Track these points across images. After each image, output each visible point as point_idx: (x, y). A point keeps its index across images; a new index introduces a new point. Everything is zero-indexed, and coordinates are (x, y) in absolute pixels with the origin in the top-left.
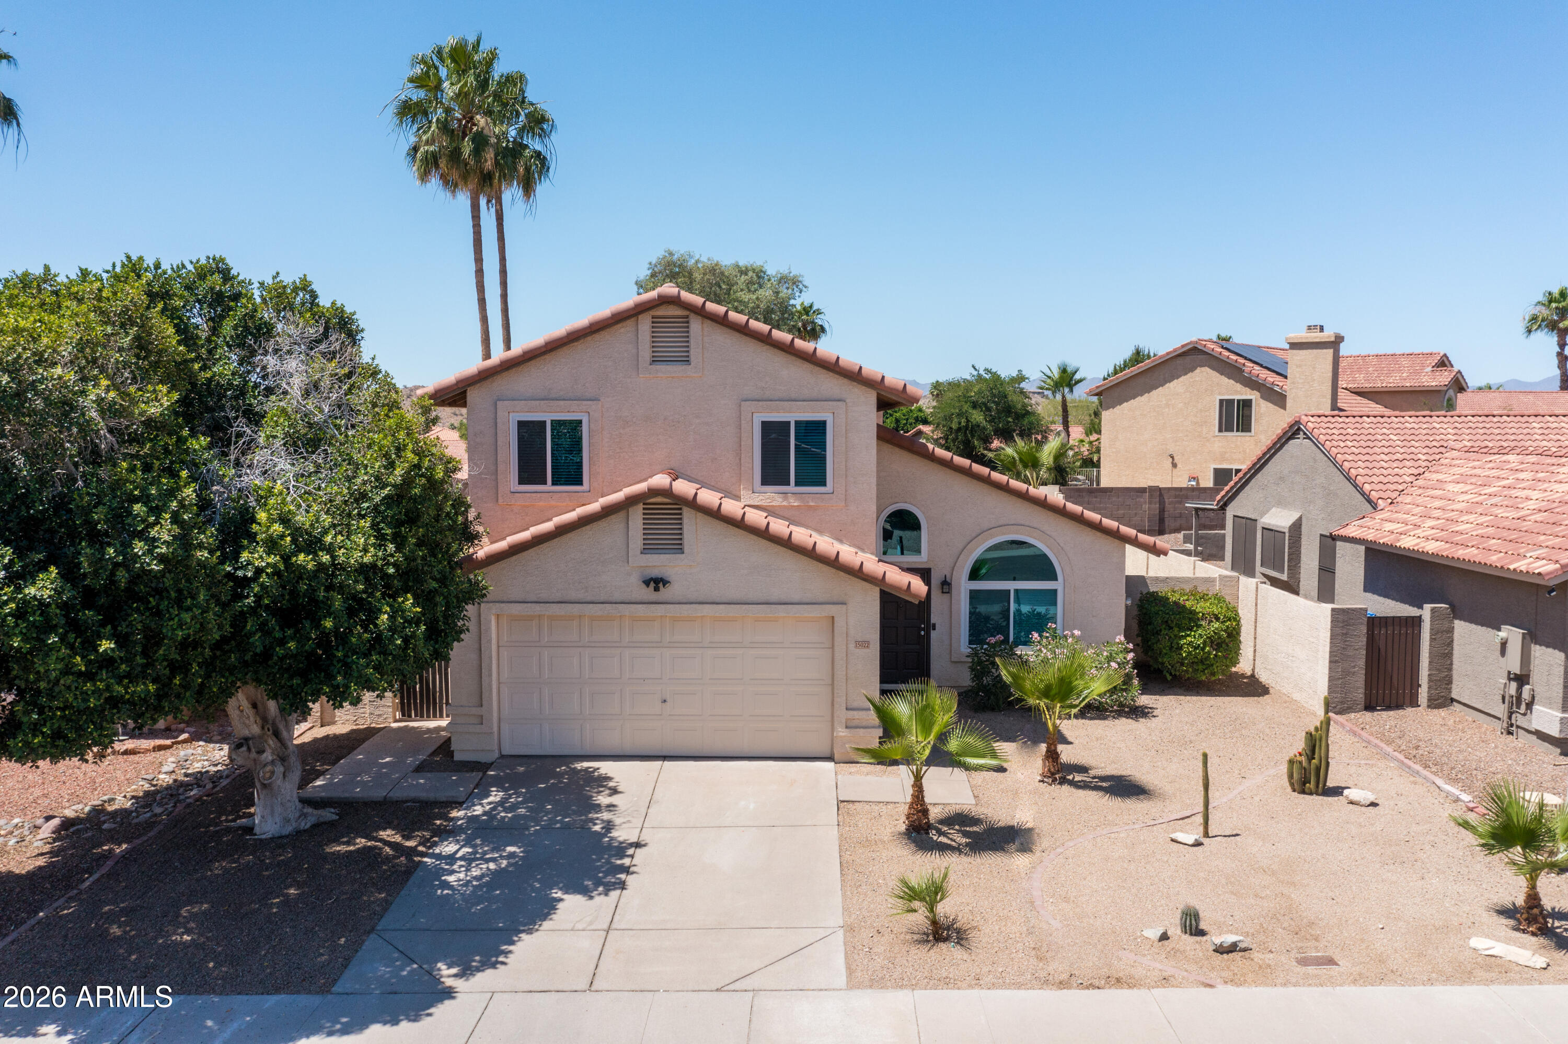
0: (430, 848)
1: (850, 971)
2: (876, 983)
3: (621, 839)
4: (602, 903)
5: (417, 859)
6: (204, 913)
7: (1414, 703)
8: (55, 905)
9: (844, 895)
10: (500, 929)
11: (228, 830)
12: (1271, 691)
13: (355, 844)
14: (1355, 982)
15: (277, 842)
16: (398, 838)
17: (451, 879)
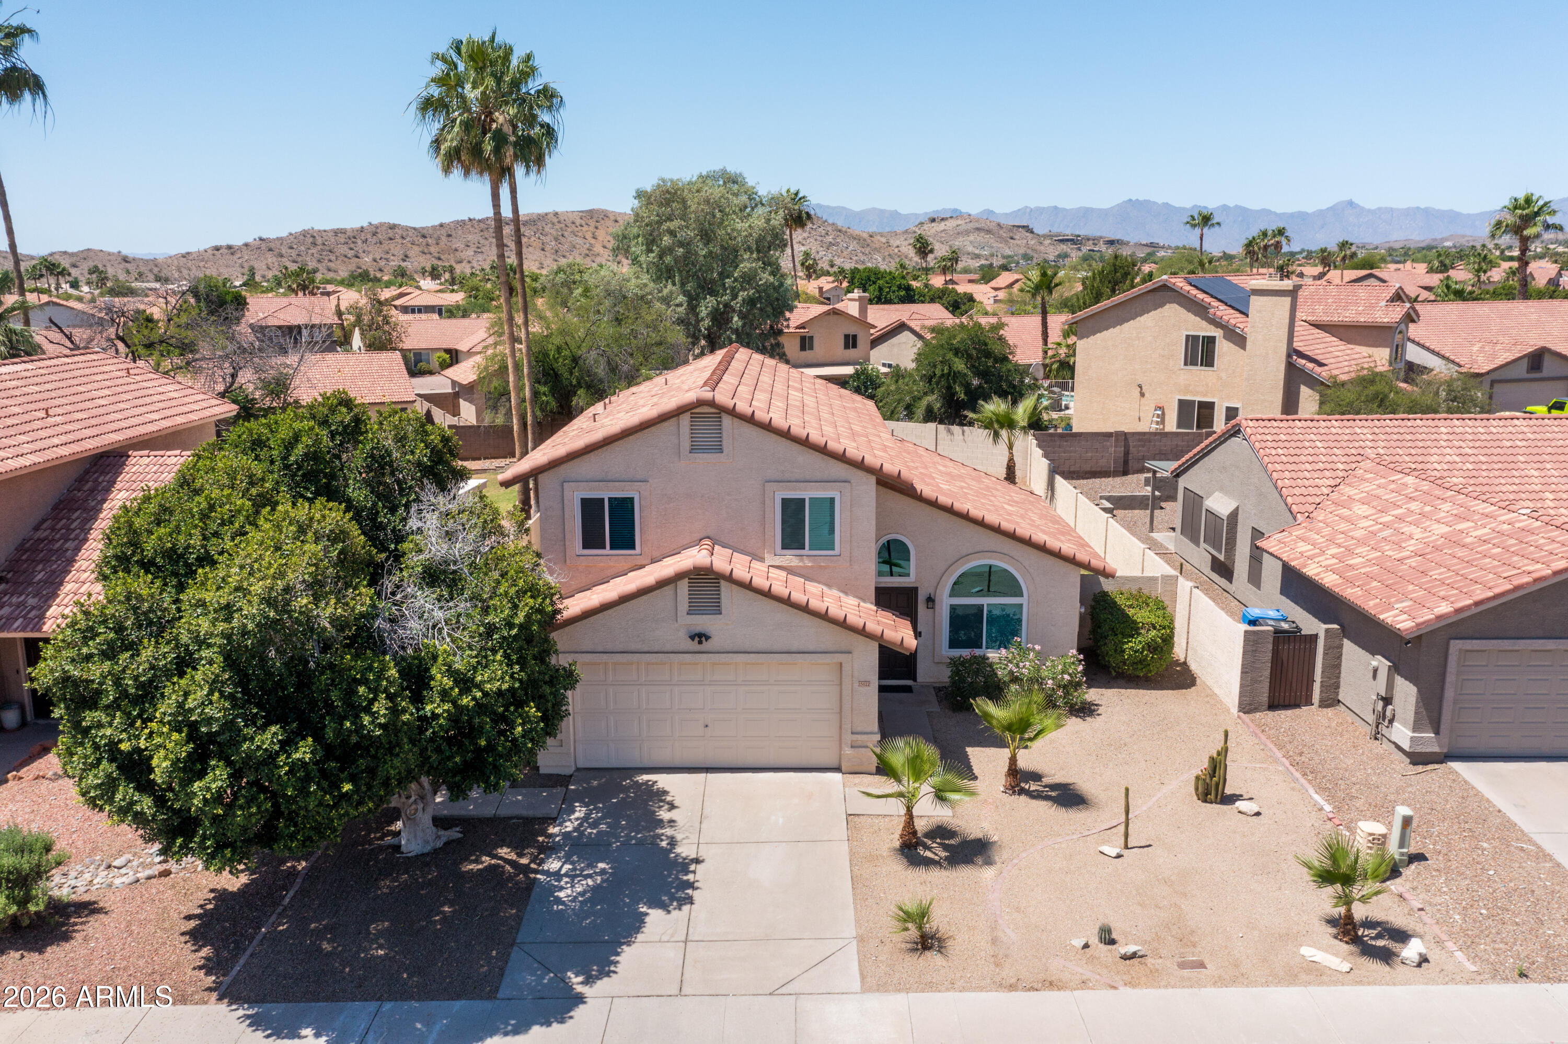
0: (539, 865)
1: (863, 977)
2: (882, 987)
3: (684, 855)
4: (678, 916)
5: (532, 876)
6: (387, 929)
7: (1309, 702)
8: (271, 921)
9: (855, 908)
10: (606, 942)
11: (381, 849)
12: (1198, 681)
13: (482, 863)
14: (1215, 984)
15: (422, 861)
16: (513, 856)
17: (562, 894)
